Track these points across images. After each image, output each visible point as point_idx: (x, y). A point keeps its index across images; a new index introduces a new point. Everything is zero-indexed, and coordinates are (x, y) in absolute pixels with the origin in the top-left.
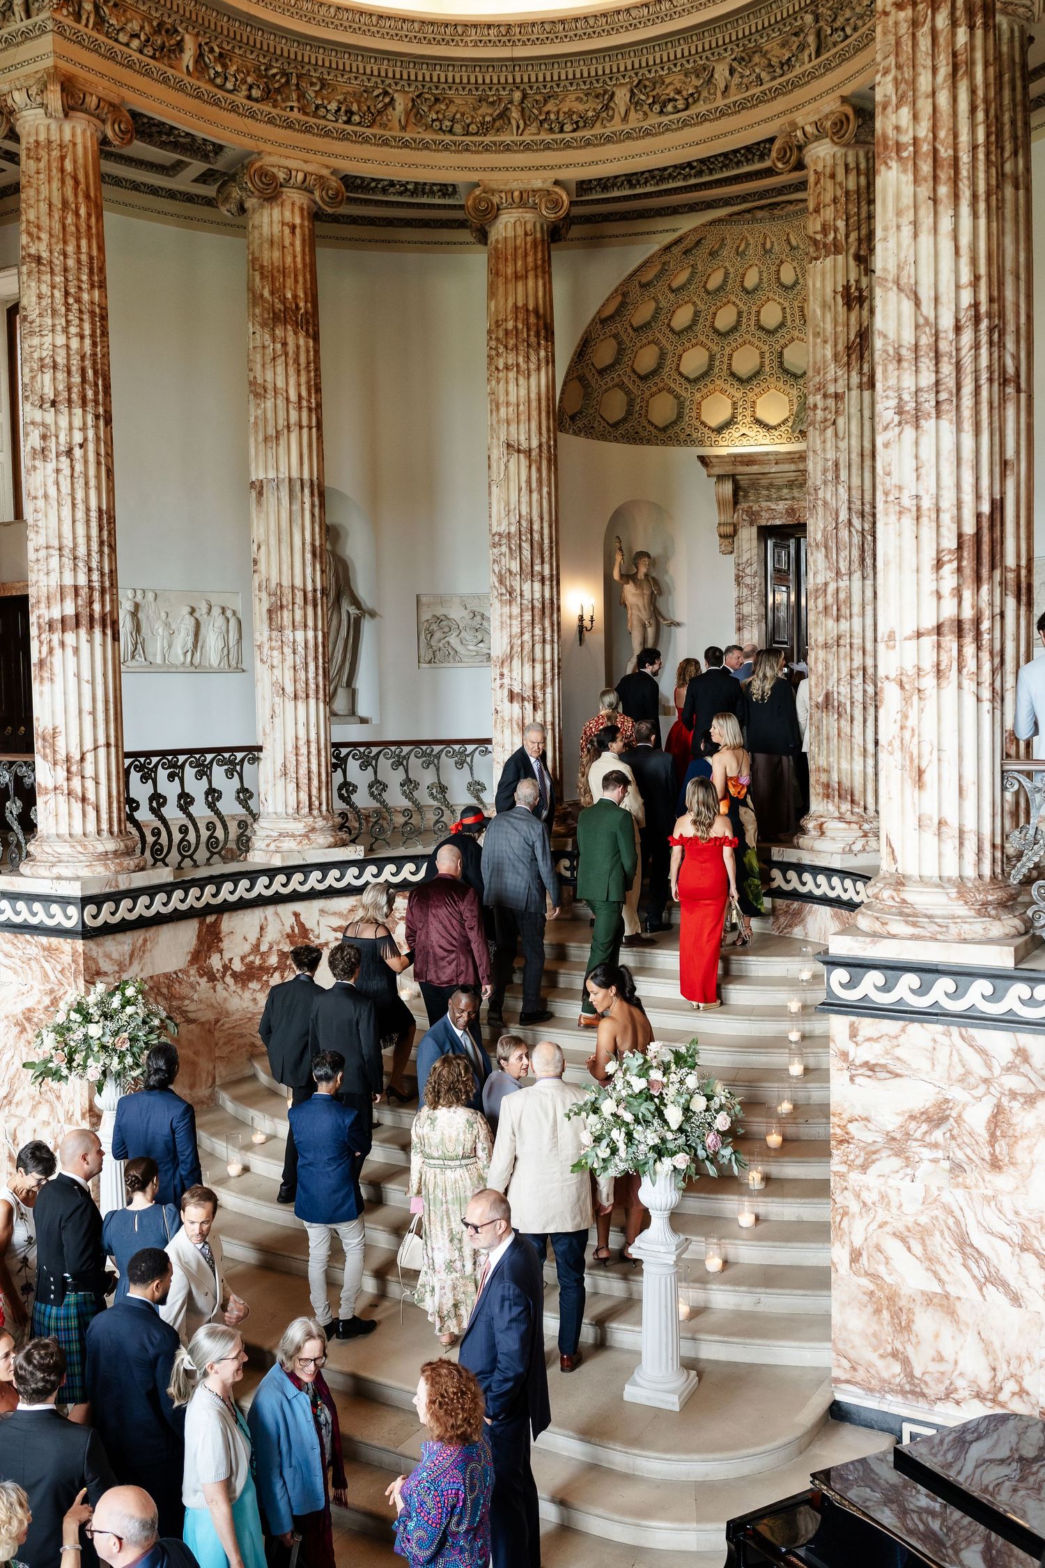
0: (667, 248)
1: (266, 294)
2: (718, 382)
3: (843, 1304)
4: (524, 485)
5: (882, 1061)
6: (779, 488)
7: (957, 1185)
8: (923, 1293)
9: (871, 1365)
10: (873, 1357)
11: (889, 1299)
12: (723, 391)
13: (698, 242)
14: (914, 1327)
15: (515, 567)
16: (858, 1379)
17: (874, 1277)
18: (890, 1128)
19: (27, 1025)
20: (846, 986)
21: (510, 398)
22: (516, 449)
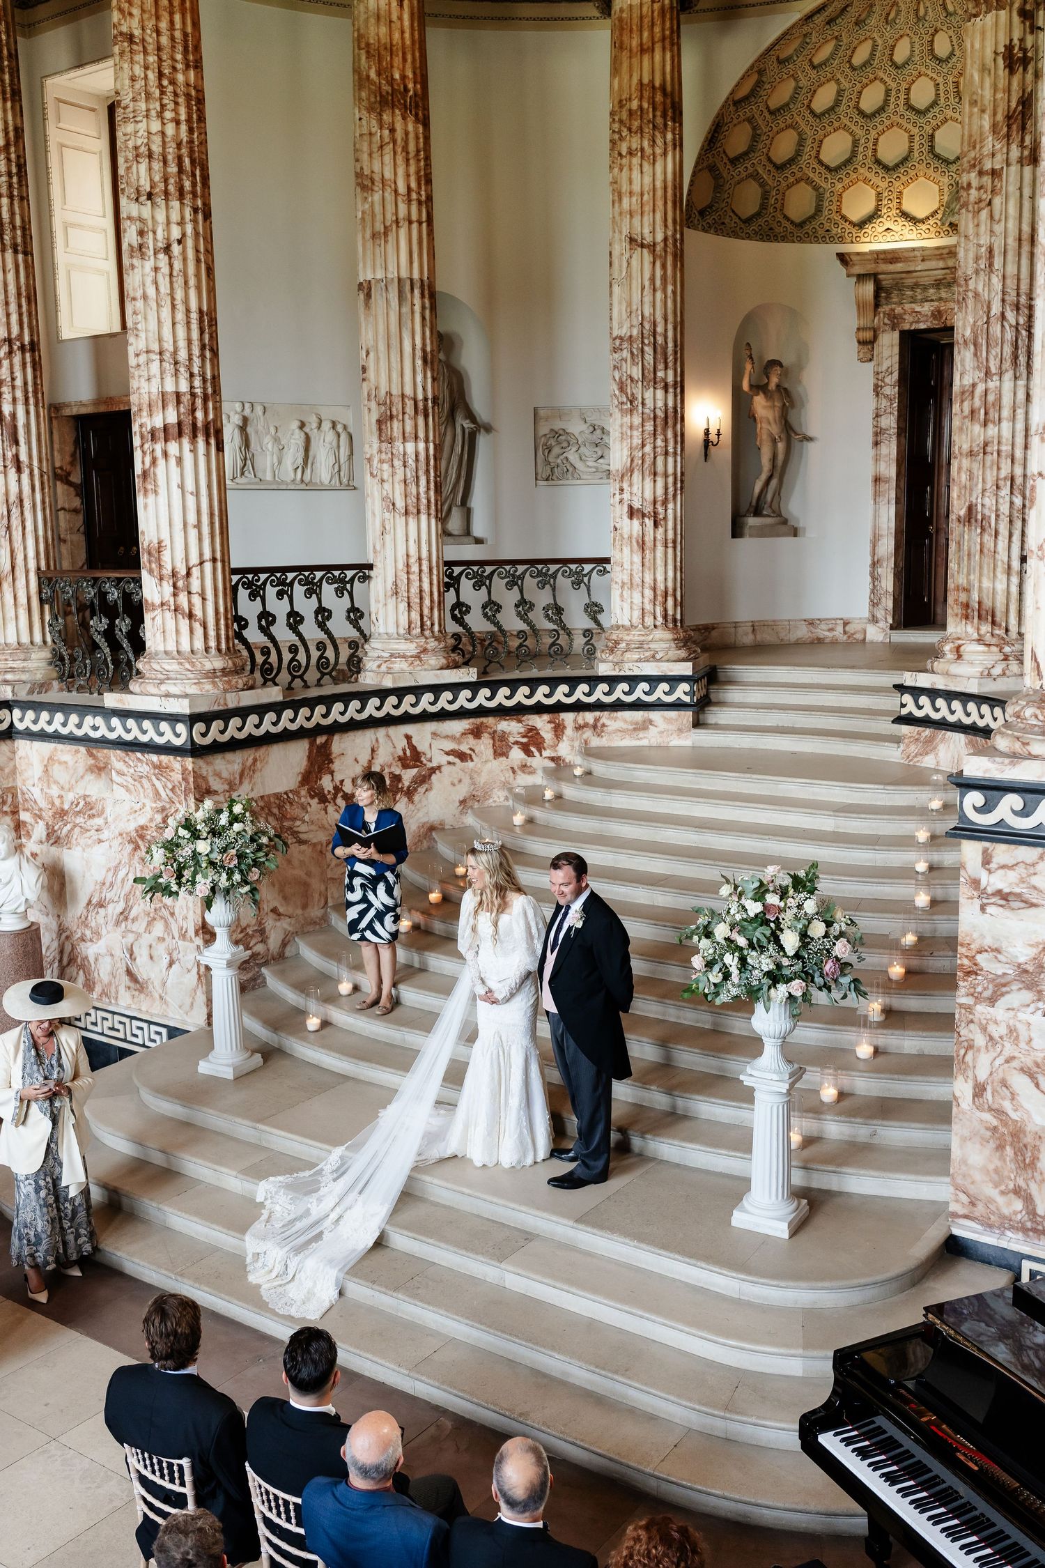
0: (809, 17)
1: (373, 75)
2: (861, 171)
3: (964, 1140)
4: (647, 283)
5: (1017, 890)
6: (925, 288)
9: (991, 1200)
10: (993, 1193)
11: (1013, 1135)
12: (866, 181)
13: (844, 9)
14: (1039, 1165)
15: (636, 373)
16: (977, 1214)
17: (999, 1112)
18: (1022, 960)
19: (140, 843)
21: (634, 187)
22: (640, 244)
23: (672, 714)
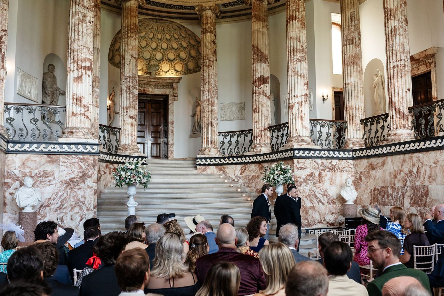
7: (314, 186)
8: (310, 206)
11: (305, 209)
14: (309, 213)
18: (304, 178)
20: (297, 154)
21: (132, 44)
22: (133, 57)
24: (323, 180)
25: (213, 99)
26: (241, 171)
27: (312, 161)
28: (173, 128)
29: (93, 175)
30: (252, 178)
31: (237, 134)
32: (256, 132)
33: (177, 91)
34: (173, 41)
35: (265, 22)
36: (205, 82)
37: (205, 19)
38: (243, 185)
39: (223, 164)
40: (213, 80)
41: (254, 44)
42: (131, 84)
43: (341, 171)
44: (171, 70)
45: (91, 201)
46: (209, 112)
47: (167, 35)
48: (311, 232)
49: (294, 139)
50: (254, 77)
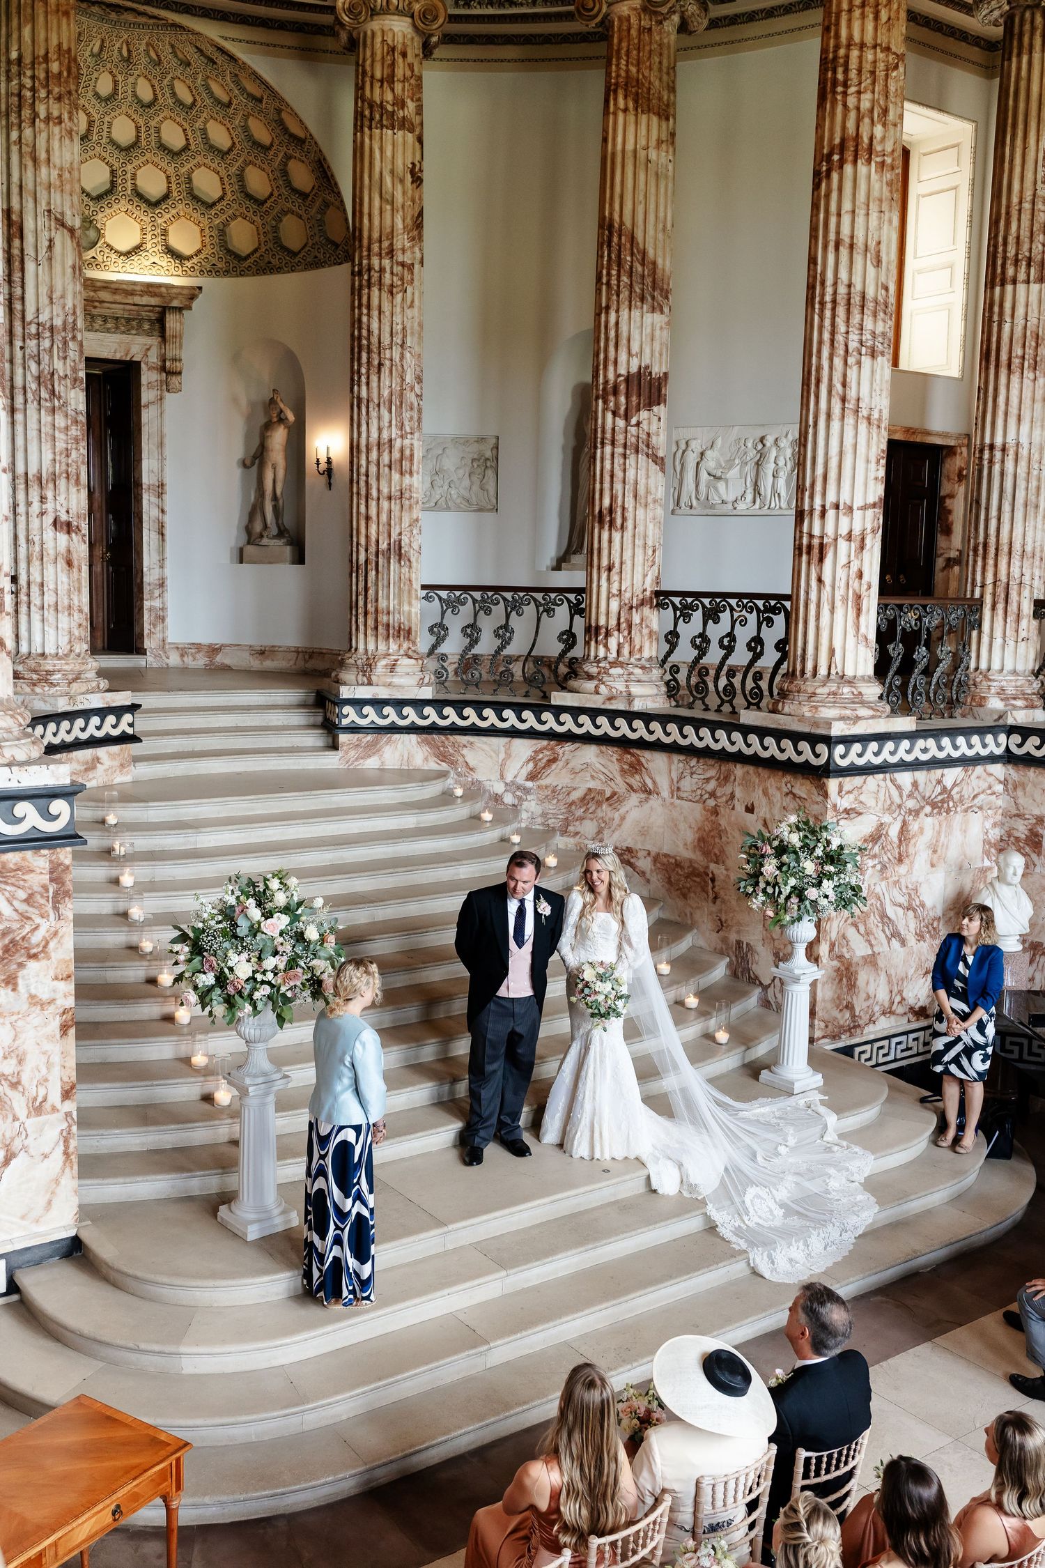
5: (853, 806)
7: (883, 880)
8: (863, 957)
9: (835, 1019)
11: (846, 969)
14: (857, 982)
16: (828, 1032)
20: (843, 756)
21: (55, 159)
22: (63, 225)
23: (115, 749)
24: (911, 850)
25: (407, 442)
26: (531, 765)
27: (885, 780)
28: (163, 511)
29: (52, 945)
30: (584, 800)
31: (505, 599)
32: (607, 609)
33: (181, 347)
34: (166, 113)
35: (667, 119)
36: (376, 362)
37: (378, 57)
38: (539, 820)
39: (454, 730)
40: (408, 355)
41: (616, 217)
42: (58, 365)
43: (966, 811)
44: (149, 246)
45: (49, 1065)
46: (390, 498)
47: (141, 81)
48: (861, 1053)
49: (825, 690)
50: (611, 368)
